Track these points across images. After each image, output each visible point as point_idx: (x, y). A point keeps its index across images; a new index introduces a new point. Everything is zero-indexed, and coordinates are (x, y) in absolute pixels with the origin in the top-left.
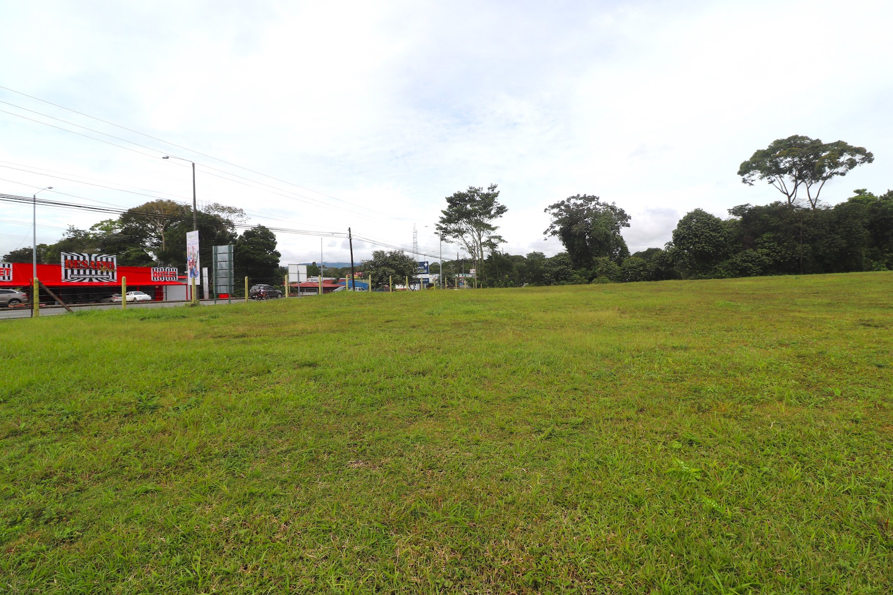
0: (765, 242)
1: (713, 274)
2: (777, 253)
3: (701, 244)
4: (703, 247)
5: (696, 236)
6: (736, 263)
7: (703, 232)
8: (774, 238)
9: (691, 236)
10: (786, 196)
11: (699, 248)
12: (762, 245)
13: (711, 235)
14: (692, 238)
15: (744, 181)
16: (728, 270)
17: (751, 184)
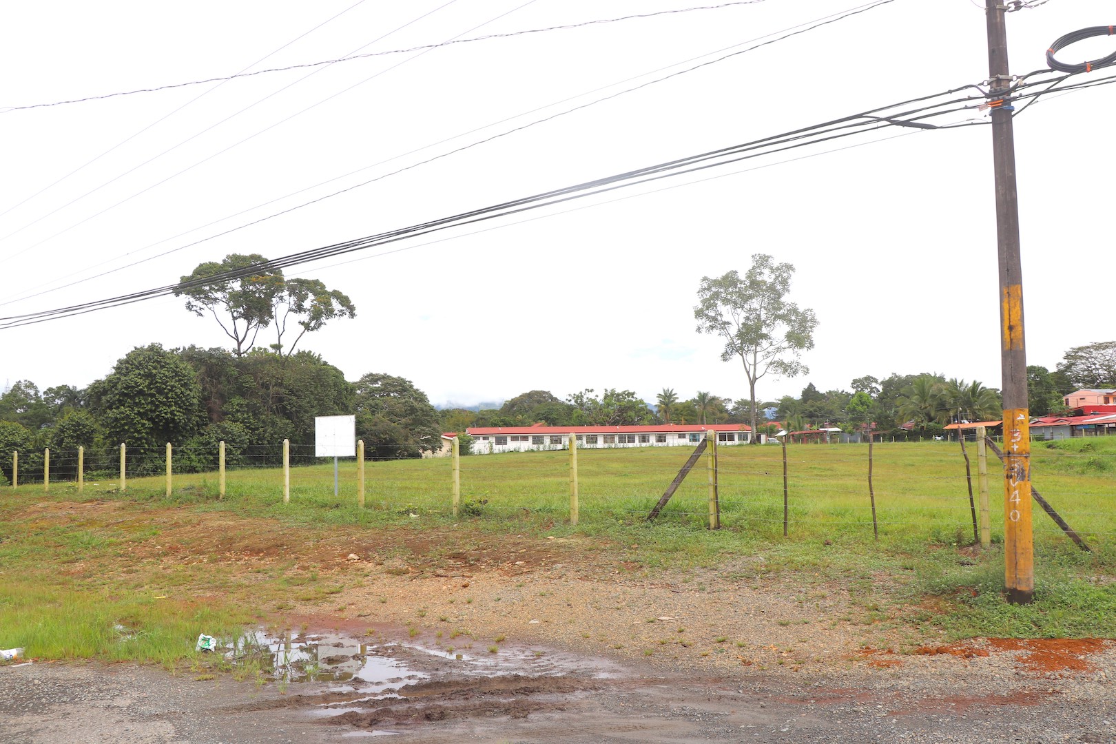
0: (238, 411)
1: (179, 460)
2: (253, 430)
3: (170, 406)
4: (172, 413)
5: (160, 391)
6: (209, 443)
7: (172, 387)
8: (247, 405)
9: (152, 391)
10: (236, 342)
11: (166, 413)
12: (233, 415)
13: (182, 393)
14: (152, 395)
15: (189, 307)
16: (199, 454)
17: (200, 315)
